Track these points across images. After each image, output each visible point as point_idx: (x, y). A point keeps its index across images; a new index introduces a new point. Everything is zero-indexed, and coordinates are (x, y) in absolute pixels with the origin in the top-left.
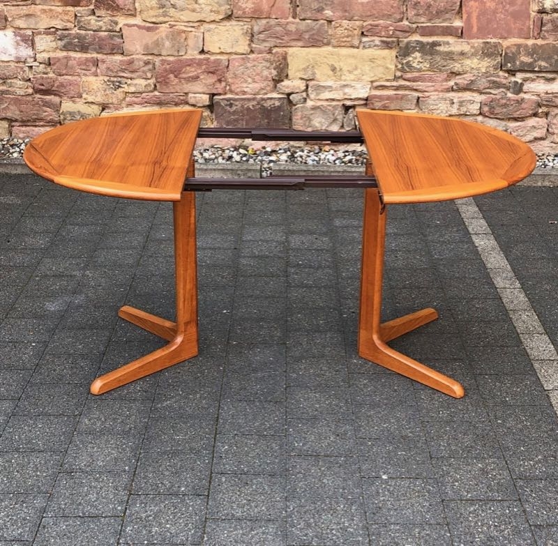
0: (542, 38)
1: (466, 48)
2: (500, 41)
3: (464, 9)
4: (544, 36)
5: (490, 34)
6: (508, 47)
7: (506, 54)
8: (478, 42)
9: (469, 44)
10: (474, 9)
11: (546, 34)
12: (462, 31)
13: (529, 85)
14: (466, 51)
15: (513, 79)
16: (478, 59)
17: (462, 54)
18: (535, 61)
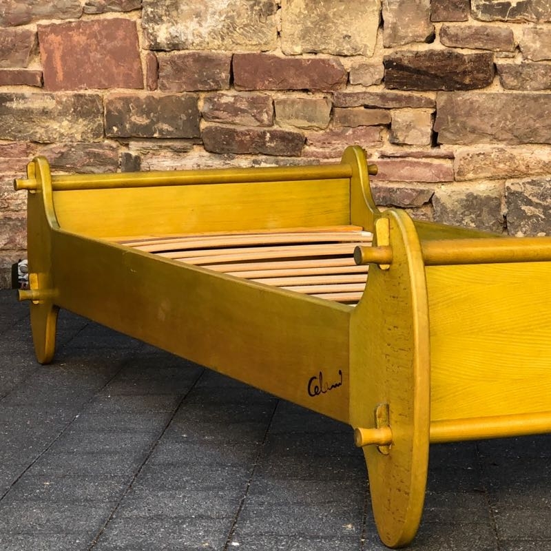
0: (160, 88)
1: (50, 104)
2: (100, 93)
3: (41, 45)
4: (163, 85)
5: (84, 84)
6: (111, 102)
7: (109, 112)
8: (66, 95)
9: (53, 98)
10: (56, 45)
11: (165, 81)
12: (42, 78)
13: (149, 161)
14: (50, 108)
15: (123, 150)
16: (68, 120)
17: (45, 112)
18: (153, 123)
